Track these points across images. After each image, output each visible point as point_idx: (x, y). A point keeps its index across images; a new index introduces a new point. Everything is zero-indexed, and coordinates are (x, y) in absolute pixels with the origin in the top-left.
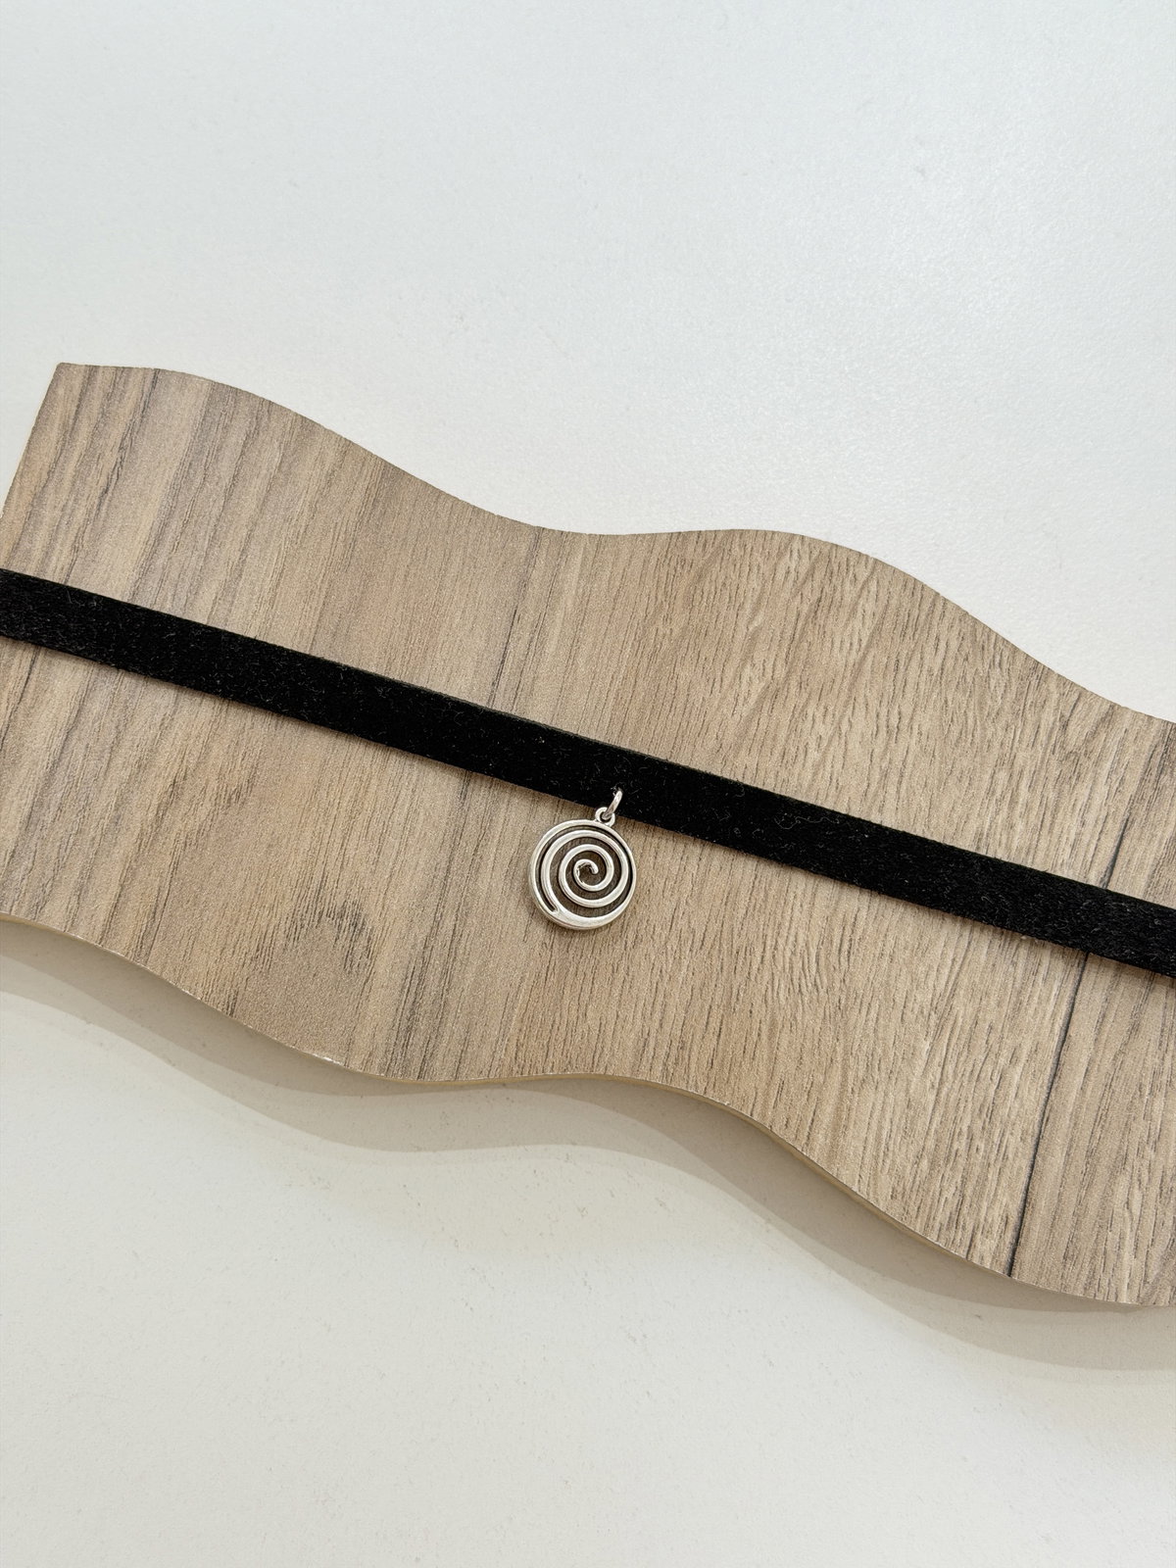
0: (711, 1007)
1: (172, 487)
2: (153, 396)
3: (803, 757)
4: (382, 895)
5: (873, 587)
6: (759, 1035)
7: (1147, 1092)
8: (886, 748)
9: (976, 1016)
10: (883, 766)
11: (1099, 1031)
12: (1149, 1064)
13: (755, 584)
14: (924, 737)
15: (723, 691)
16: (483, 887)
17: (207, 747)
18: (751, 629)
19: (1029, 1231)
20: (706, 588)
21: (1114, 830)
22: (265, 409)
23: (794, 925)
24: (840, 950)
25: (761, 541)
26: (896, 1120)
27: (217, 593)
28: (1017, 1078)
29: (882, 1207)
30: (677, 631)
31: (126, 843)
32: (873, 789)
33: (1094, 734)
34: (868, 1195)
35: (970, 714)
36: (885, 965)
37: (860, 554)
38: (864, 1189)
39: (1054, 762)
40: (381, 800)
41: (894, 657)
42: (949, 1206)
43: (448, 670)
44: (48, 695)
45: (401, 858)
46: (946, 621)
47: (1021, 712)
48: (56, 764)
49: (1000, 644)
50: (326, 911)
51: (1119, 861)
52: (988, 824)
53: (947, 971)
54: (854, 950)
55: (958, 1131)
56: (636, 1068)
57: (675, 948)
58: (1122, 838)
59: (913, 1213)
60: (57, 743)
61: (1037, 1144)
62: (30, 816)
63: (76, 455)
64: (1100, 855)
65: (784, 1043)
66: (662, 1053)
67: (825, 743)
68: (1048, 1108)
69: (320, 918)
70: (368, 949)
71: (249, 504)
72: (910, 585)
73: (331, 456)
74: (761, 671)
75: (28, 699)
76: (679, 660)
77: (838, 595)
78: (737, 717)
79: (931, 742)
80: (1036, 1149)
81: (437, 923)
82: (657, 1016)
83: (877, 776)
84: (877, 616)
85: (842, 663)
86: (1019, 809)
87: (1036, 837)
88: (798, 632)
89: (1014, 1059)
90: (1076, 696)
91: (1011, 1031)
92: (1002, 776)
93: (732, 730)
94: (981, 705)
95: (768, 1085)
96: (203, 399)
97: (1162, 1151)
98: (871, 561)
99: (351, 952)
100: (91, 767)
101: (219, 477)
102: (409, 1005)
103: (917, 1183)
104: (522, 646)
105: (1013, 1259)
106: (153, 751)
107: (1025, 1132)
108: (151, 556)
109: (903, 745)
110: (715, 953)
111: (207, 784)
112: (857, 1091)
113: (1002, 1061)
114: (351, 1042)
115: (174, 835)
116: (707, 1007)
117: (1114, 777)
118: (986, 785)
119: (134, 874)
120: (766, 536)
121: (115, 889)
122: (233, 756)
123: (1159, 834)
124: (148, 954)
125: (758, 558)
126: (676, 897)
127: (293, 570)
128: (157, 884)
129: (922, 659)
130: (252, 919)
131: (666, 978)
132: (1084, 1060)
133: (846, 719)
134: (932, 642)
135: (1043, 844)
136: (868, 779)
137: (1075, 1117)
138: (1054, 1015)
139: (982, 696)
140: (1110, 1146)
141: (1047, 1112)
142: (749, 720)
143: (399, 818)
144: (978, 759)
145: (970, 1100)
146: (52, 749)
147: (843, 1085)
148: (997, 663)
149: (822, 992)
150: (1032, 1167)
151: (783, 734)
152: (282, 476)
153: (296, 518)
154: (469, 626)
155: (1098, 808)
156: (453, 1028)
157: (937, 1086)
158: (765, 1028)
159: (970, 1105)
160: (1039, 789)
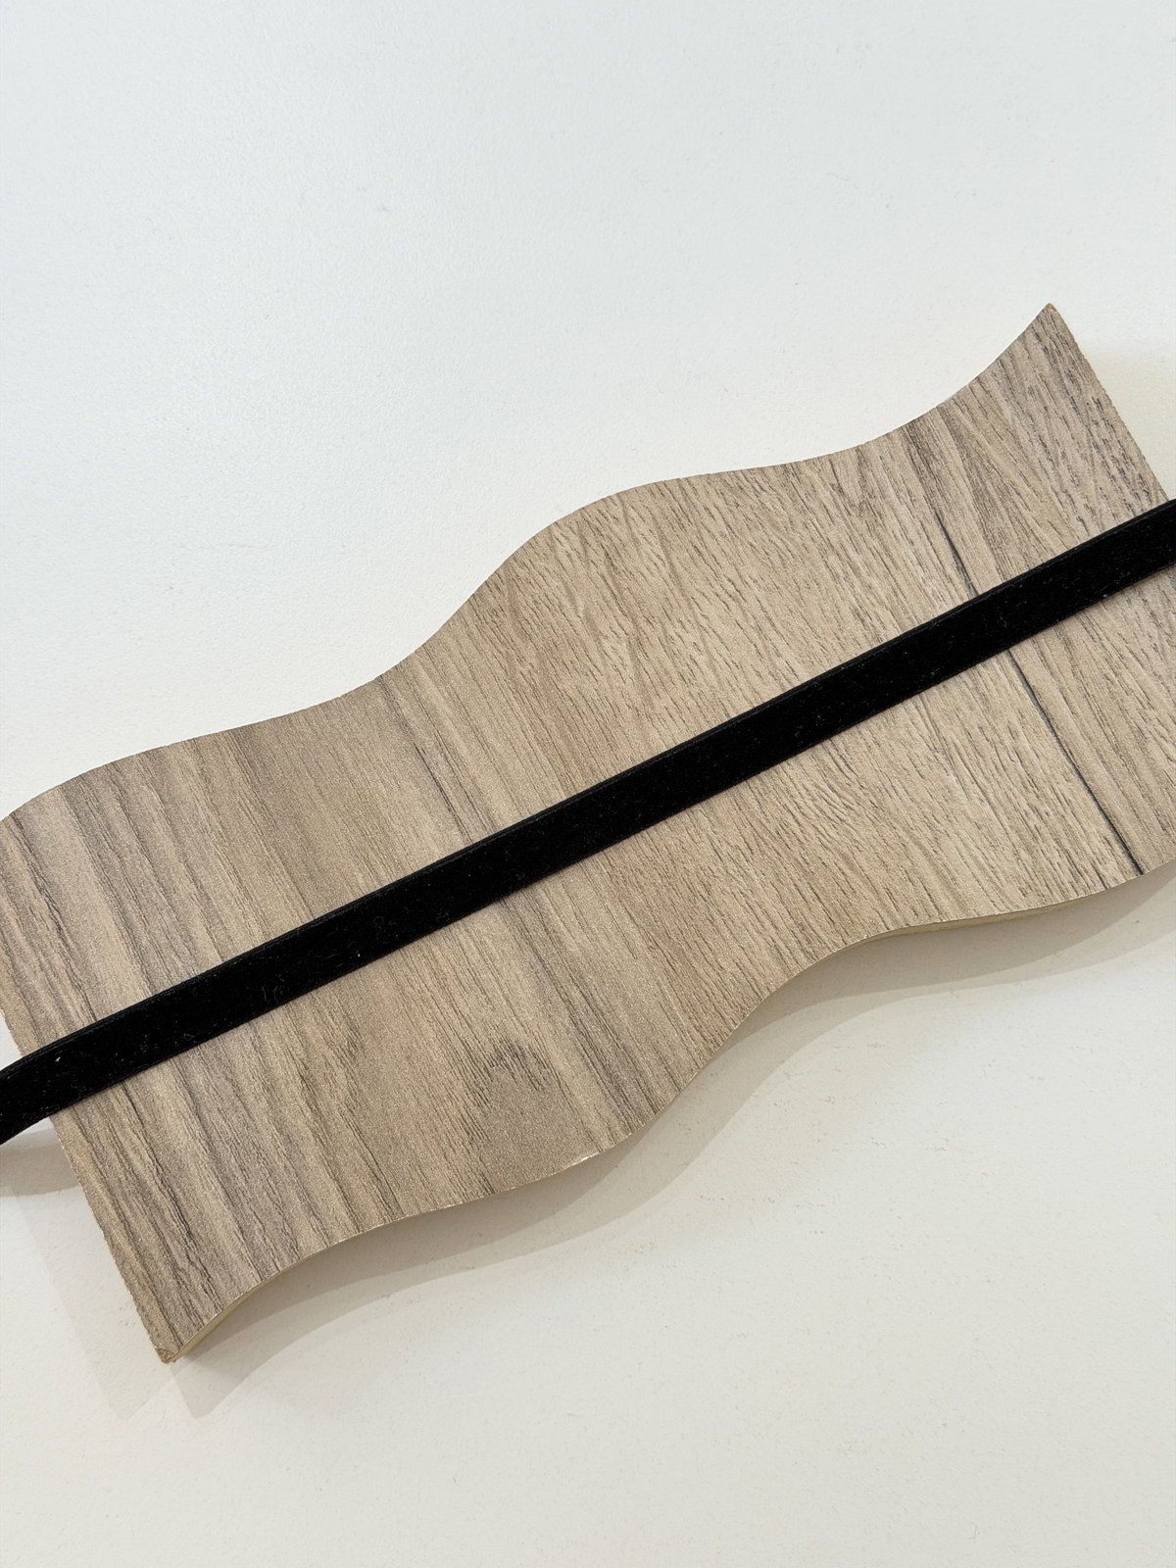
0: (795, 885)
1: (102, 882)
2: (28, 834)
3: (696, 667)
4: (514, 1018)
5: (632, 513)
6: (843, 873)
7: (1114, 676)
8: (743, 612)
9: (965, 729)
10: (752, 624)
11: (1049, 667)
12: (1097, 657)
13: (555, 583)
14: (760, 581)
15: (603, 673)
16: (574, 949)
17: (300, 1033)
18: (581, 615)
19: (1126, 833)
20: (527, 616)
21: (934, 528)
22: (113, 771)
23: (796, 782)
24: (840, 769)
25: (531, 551)
26: (980, 844)
27: (205, 925)
28: (1027, 745)
29: (1024, 908)
30: (535, 662)
31: (311, 1151)
32: (760, 646)
33: (863, 478)
34: (1008, 908)
35: (774, 539)
36: (877, 751)
37: (603, 499)
38: (1002, 907)
39: (856, 520)
40: (451, 957)
41: (691, 547)
42: (1064, 866)
43: (411, 830)
44: (158, 1102)
45: (502, 982)
46: (702, 493)
47: (804, 507)
48: (210, 1142)
49: (749, 476)
50: (488, 1066)
51: (958, 546)
52: (854, 599)
53: (919, 718)
54: (849, 761)
55: (1023, 814)
56: (786, 970)
57: (736, 869)
58: (944, 529)
59: (1047, 892)
60: (197, 1128)
61: (1079, 774)
62: (227, 1194)
63: (14, 923)
64: (941, 553)
65: (864, 864)
66: (793, 944)
67: (701, 646)
68: (1064, 745)
69: (488, 1073)
70: (539, 1062)
71: (167, 846)
72: (655, 490)
73: (191, 762)
74: (615, 636)
75: (147, 1118)
76: (555, 679)
77: (616, 541)
78: (628, 681)
79: (768, 581)
80: (1082, 778)
81: (568, 1002)
82: (767, 924)
83: (754, 635)
84: (653, 530)
85: (661, 581)
86: (864, 571)
87: (891, 579)
88: (613, 588)
89: (1014, 734)
90: (828, 463)
91: (994, 718)
92: (833, 559)
93: (634, 693)
94: (775, 526)
95: (880, 899)
96: (64, 805)
97: (1157, 705)
98: (615, 498)
99: (531, 1076)
100: (236, 1121)
101: (128, 846)
102: (602, 1073)
103: (1031, 870)
104: (444, 767)
105: (1134, 861)
106: (267, 1070)
107: (1064, 774)
108: (134, 942)
109: (751, 599)
110: (764, 847)
111: (325, 1058)
112: (938, 849)
113: (1008, 742)
114: (589, 1133)
115: (337, 1112)
116: (793, 887)
117: (902, 494)
118: (828, 575)
119: (337, 1164)
120: (531, 544)
121: (333, 1186)
122: (324, 1023)
123: (964, 505)
124: (399, 1207)
125: (541, 564)
126: (704, 835)
127: (241, 861)
128: (358, 1156)
129: (709, 531)
130: (444, 1117)
131: (749, 894)
132: (1057, 693)
133: (699, 616)
134: (705, 514)
135: (900, 580)
136: (751, 642)
137: (1086, 734)
138: (1011, 682)
139: (770, 520)
140: (1124, 732)
141: (1066, 748)
142: (639, 676)
143: (475, 957)
144: (807, 563)
145: (1012, 786)
146: (197, 1135)
147: (926, 854)
148: (759, 489)
149: (855, 807)
150: (1090, 791)
151: (669, 664)
152: (170, 806)
153: (207, 824)
154: (396, 788)
155: (911, 524)
156: (646, 1060)
157: (983, 798)
158: (842, 866)
159: (1015, 790)
160: (864, 546)
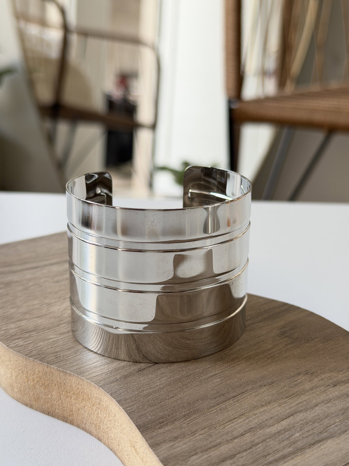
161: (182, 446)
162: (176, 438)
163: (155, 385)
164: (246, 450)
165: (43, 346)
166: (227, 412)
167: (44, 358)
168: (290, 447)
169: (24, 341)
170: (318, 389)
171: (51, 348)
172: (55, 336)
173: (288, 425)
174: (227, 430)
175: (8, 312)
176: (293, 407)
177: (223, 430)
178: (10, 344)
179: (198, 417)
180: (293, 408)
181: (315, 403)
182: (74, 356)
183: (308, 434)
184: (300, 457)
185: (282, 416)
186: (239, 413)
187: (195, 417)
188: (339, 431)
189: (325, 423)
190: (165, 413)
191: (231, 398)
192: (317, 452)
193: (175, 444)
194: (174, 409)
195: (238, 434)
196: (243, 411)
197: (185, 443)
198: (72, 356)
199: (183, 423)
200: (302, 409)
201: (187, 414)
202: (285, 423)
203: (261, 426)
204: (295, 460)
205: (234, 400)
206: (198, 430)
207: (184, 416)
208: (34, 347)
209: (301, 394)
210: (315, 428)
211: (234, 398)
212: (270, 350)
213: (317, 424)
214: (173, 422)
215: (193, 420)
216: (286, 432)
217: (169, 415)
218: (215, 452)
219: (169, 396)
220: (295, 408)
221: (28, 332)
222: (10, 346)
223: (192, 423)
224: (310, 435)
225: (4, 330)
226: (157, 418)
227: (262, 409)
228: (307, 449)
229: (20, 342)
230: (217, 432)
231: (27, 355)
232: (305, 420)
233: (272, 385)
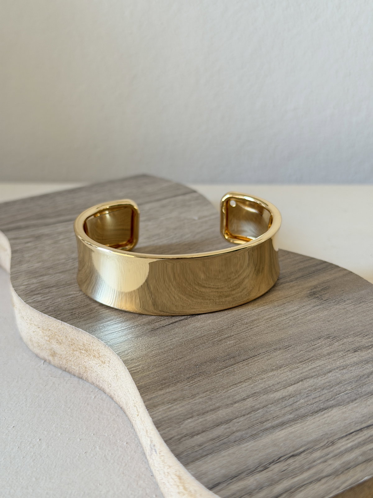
161: (179, 409)
162: (175, 400)
163: (166, 345)
164: (244, 415)
165: (61, 302)
166: (234, 375)
167: (59, 314)
168: (291, 413)
169: (42, 297)
170: (337, 355)
171: (69, 304)
172: (75, 293)
173: (295, 391)
174: (230, 394)
175: (33, 266)
176: (304, 372)
177: (225, 394)
178: (29, 299)
179: (202, 380)
180: (305, 374)
181: (329, 369)
182: (89, 313)
183: (314, 402)
184: (299, 425)
185: (291, 381)
186: (246, 376)
187: (199, 379)
188: (348, 400)
189: (335, 391)
190: (169, 374)
191: (241, 362)
192: (319, 421)
193: (172, 406)
194: (180, 371)
195: (240, 398)
196: (251, 374)
197: (183, 406)
198: (87, 314)
199: (185, 385)
200: (314, 374)
201: (190, 377)
202: (291, 389)
203: (266, 391)
204: (293, 427)
205: (243, 364)
206: (199, 393)
207: (188, 378)
208: (51, 303)
209: (317, 359)
210: (323, 395)
211: (244, 361)
212: (294, 311)
213: (326, 392)
214: (175, 384)
215: (197, 382)
216: (291, 398)
217: (173, 377)
218: (211, 416)
219: (178, 357)
220: (307, 373)
221: (49, 288)
222: (28, 301)
223: (194, 386)
224: (315, 403)
225: (25, 285)
226: (160, 379)
227: (270, 374)
228: (308, 417)
229: (38, 297)
230: (218, 395)
231: (43, 311)
232: (314, 387)
233: (287, 349)
